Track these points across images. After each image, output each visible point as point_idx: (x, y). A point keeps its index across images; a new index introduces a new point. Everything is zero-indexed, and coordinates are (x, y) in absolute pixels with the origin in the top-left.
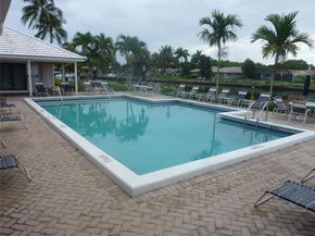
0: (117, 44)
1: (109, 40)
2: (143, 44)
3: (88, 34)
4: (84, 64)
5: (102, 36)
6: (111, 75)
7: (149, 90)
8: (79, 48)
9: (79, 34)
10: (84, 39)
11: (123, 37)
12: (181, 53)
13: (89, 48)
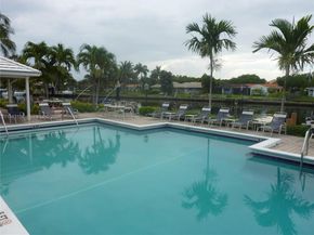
0: (80, 55)
1: (68, 52)
2: (111, 56)
3: (43, 44)
4: (38, 79)
5: (60, 46)
6: (67, 92)
7: (126, 111)
8: (32, 61)
9: (30, 44)
10: (36, 50)
11: (88, 47)
12: (141, 68)
13: (44, 61)
